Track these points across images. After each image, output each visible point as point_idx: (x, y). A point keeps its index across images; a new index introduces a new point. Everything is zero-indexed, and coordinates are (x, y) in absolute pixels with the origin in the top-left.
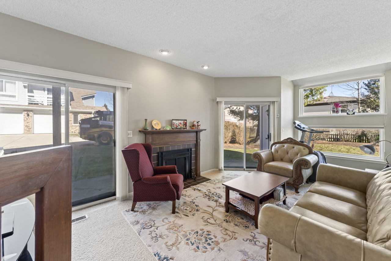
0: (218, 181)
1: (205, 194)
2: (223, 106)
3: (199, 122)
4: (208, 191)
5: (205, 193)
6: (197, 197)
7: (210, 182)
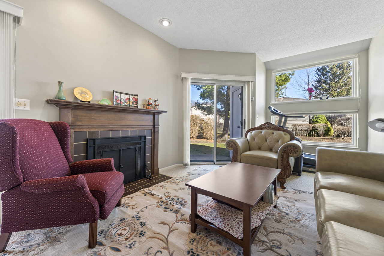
0: (181, 180)
1: (161, 201)
2: (189, 84)
3: (157, 100)
4: (167, 194)
5: (161, 198)
6: (146, 208)
7: (171, 181)
